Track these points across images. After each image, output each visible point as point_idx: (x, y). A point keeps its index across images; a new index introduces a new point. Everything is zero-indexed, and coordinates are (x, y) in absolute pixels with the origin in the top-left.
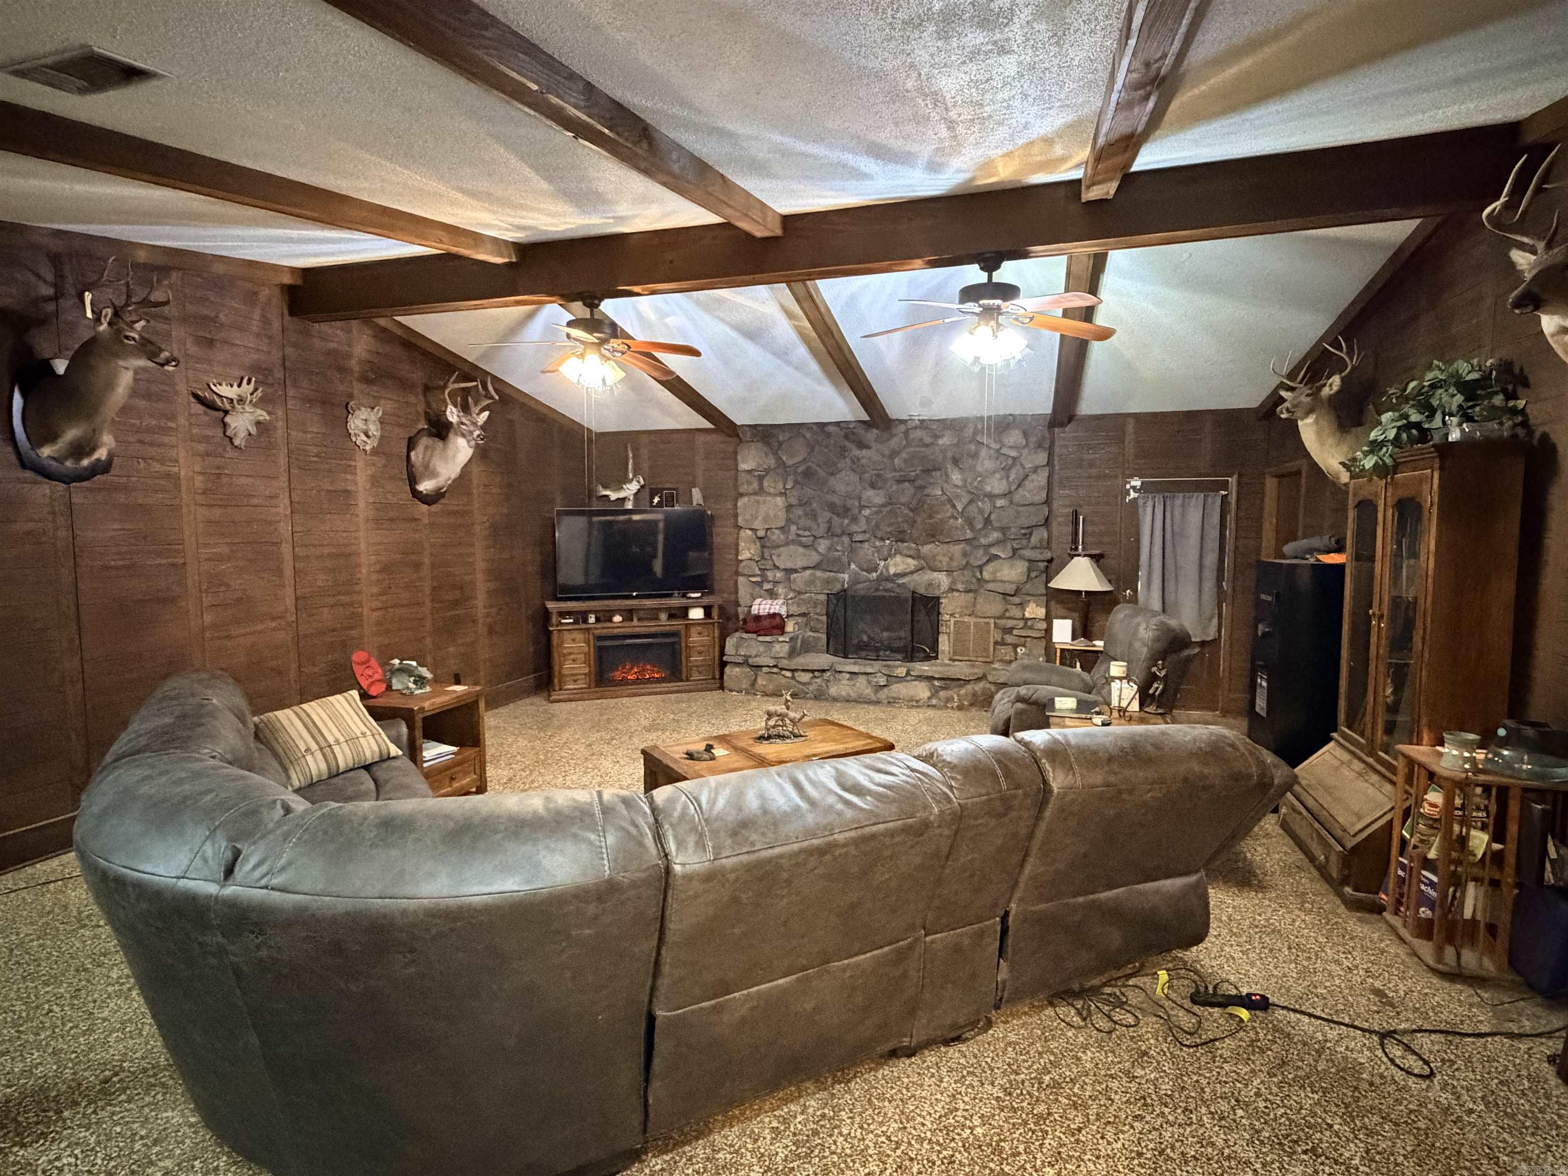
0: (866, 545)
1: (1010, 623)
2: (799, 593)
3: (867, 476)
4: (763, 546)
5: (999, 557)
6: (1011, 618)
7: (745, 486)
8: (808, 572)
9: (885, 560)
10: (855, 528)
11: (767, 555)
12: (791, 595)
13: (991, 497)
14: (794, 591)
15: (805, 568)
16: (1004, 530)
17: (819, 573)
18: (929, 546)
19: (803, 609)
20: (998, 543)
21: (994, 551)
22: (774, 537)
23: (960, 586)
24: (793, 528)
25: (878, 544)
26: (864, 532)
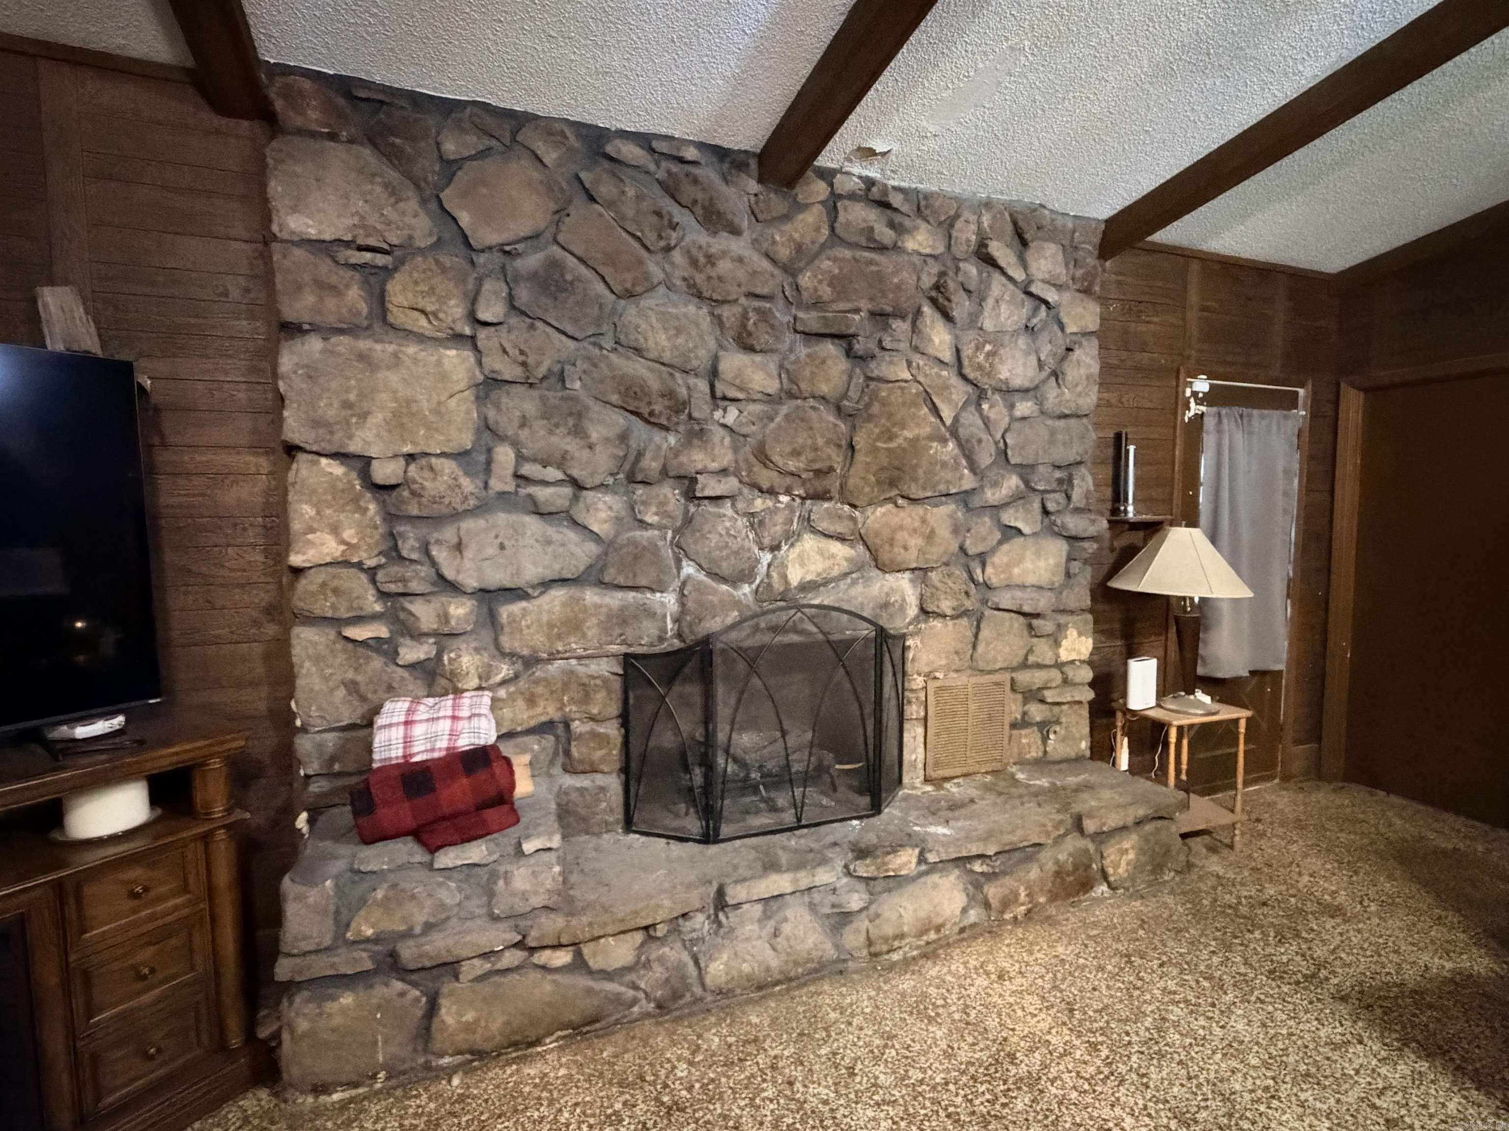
0: (727, 509)
1: (1037, 678)
2: (530, 662)
3: (728, 313)
4: (391, 517)
5: (1019, 532)
6: (1039, 666)
7: (309, 299)
8: (559, 594)
9: (775, 548)
10: (697, 459)
11: (409, 547)
12: (505, 670)
13: (1008, 392)
14: (512, 656)
15: (547, 585)
16: (1026, 471)
17: (591, 596)
18: (880, 511)
19: (548, 711)
20: (1017, 498)
21: (1009, 517)
22: (432, 487)
23: (946, 605)
24: (505, 455)
25: (759, 504)
26: (724, 472)
